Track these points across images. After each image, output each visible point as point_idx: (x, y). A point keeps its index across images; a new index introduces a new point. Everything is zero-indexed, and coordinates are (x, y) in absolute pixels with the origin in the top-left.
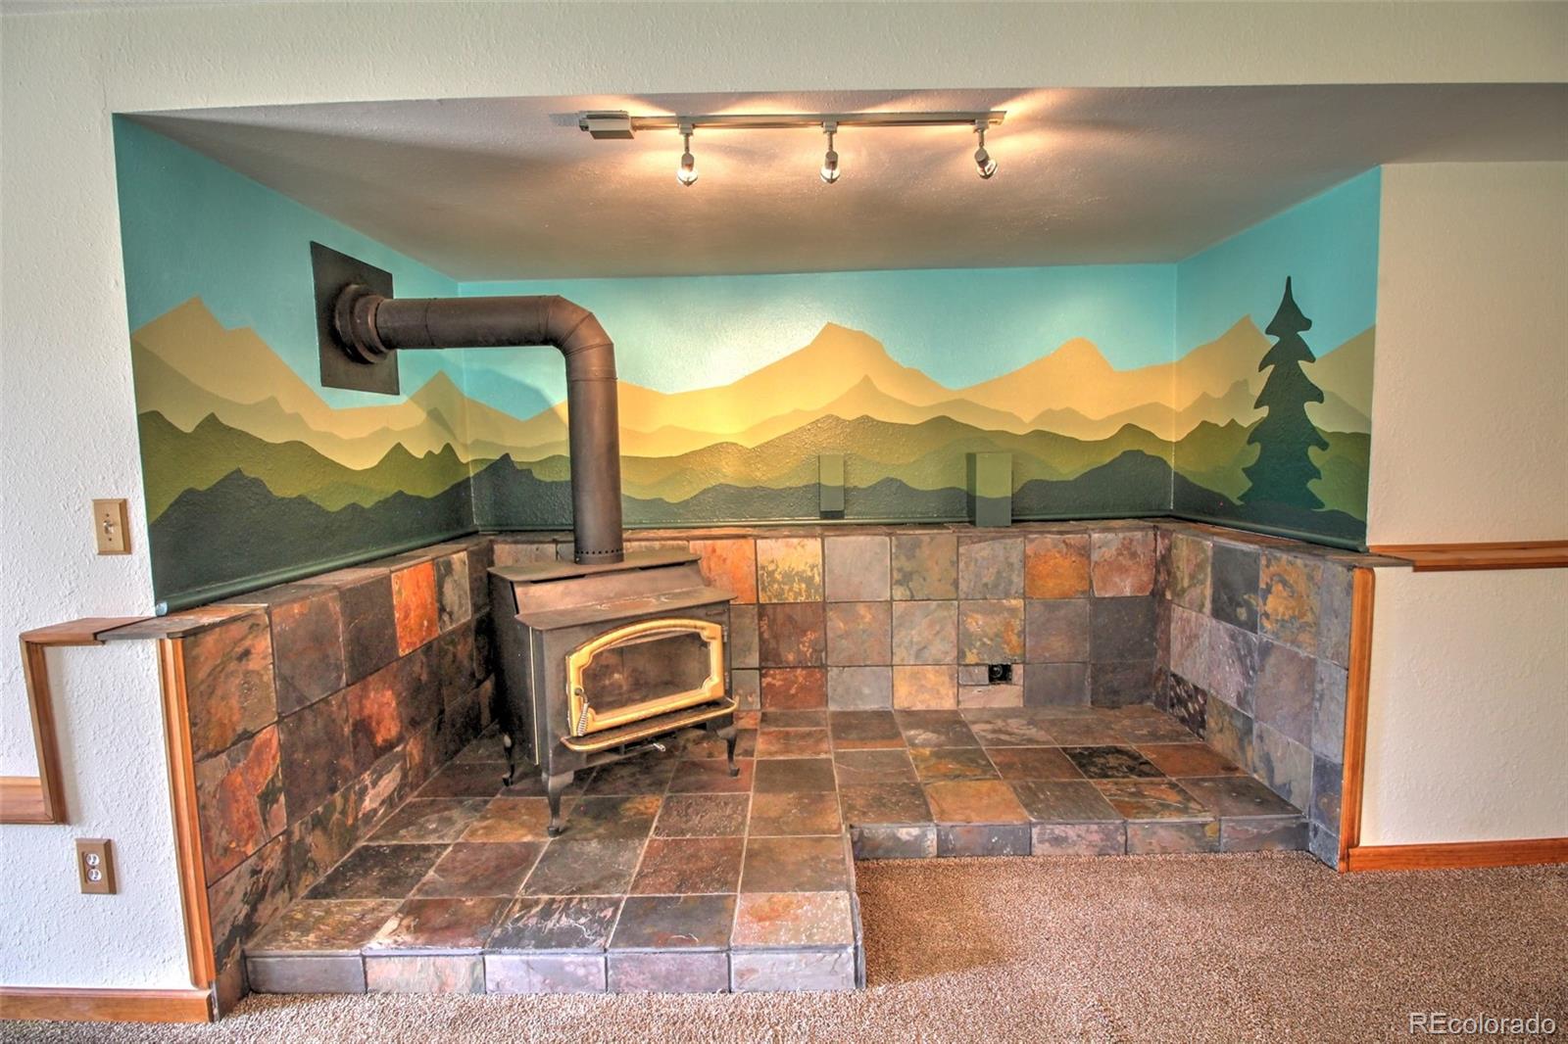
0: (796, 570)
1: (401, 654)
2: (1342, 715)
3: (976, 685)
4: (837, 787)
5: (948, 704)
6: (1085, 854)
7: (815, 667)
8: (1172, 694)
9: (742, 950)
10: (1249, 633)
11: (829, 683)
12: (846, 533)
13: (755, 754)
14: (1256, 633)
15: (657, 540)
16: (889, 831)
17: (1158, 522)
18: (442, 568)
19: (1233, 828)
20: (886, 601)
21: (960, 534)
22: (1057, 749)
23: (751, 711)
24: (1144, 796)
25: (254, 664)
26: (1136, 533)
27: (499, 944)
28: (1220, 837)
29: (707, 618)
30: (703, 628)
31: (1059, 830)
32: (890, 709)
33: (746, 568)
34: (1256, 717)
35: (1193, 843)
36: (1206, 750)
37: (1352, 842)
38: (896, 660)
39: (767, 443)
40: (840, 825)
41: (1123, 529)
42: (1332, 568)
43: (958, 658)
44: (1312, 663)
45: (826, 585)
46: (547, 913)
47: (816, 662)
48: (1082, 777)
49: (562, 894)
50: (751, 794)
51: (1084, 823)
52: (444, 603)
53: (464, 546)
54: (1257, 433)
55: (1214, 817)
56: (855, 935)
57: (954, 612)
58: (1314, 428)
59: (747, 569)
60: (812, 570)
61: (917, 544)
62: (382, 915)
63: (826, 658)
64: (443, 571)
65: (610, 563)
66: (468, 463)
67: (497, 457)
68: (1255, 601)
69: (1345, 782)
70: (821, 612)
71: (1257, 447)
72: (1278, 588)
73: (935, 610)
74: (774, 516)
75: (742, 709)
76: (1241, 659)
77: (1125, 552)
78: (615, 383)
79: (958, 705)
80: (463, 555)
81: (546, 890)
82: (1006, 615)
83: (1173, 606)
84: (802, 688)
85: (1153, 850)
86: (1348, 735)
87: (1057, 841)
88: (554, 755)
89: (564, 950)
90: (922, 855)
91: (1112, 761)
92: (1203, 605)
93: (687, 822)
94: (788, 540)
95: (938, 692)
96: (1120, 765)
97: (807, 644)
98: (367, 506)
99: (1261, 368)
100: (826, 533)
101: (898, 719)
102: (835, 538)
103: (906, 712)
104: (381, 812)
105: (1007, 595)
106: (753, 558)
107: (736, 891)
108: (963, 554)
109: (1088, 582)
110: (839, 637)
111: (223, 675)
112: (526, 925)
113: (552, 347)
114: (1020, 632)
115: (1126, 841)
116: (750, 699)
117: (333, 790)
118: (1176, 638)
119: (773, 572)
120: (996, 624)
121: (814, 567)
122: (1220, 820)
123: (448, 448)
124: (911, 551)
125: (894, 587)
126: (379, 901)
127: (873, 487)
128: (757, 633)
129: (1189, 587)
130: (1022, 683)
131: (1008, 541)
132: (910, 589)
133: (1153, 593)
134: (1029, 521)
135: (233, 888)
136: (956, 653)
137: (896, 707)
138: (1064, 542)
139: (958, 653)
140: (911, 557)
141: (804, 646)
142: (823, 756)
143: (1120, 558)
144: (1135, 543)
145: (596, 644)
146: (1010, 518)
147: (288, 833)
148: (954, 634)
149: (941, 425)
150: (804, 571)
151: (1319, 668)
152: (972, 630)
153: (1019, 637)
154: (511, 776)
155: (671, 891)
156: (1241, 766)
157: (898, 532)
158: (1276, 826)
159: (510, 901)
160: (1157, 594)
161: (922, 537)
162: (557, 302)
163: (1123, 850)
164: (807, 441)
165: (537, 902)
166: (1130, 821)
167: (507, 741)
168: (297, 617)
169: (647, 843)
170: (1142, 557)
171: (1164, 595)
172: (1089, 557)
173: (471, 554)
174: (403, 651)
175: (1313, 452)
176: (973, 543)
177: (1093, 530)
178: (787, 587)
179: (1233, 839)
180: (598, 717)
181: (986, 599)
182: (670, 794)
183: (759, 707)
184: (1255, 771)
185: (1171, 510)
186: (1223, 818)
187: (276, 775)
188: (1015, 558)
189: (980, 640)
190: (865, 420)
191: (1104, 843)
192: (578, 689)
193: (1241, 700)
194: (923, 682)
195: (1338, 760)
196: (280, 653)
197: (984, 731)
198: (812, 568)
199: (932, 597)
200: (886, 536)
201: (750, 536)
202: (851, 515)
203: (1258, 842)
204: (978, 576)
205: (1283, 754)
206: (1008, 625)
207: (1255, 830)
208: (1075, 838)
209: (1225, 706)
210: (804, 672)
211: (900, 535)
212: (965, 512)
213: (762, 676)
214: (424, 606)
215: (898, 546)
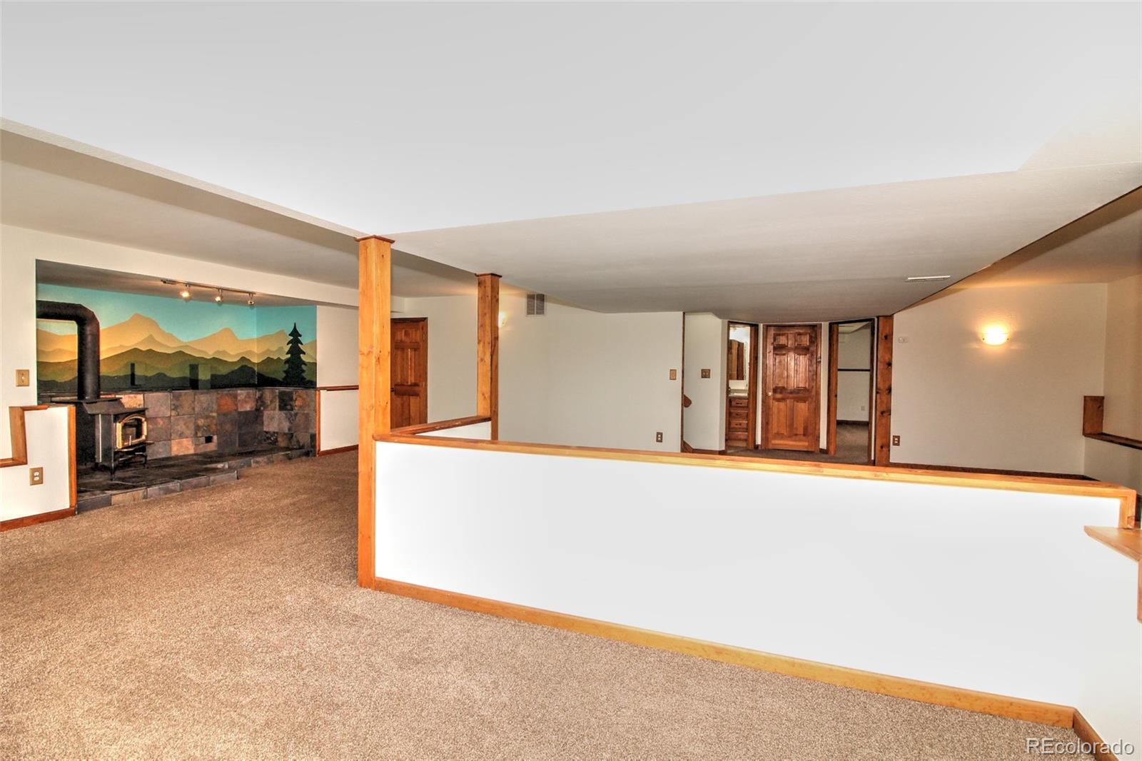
0: (133, 406)
2: (315, 422)
3: (201, 444)
5: (191, 451)
8: (265, 437)
10: (291, 411)
12: (153, 392)
14: (293, 411)
17: (256, 387)
20: (168, 417)
21: (194, 392)
26: (250, 391)
32: (170, 456)
34: (294, 432)
37: (320, 450)
38: (172, 437)
41: (245, 389)
42: (312, 391)
43: (195, 435)
44: (308, 414)
54: (287, 361)
57: (193, 419)
58: (302, 360)
61: (180, 395)
68: (292, 403)
69: (317, 437)
71: (287, 365)
72: (299, 398)
73: (187, 419)
76: (289, 419)
77: (247, 397)
79: (195, 451)
82: (211, 418)
83: (264, 411)
86: (317, 426)
87: (257, 462)
88: (114, 455)
92: (275, 408)
94: (129, 395)
95: (188, 448)
99: (288, 344)
100: (144, 392)
101: (172, 459)
102: (148, 394)
103: (176, 456)
105: (212, 412)
108: (196, 399)
109: (237, 407)
113: (72, 320)
114: (215, 424)
118: (265, 420)
120: (208, 422)
124: (177, 398)
125: (171, 411)
127: (155, 376)
129: (270, 404)
130: (216, 441)
131: (210, 394)
132: (177, 412)
134: (217, 387)
137: (172, 455)
138: (229, 394)
139: (195, 433)
140: (178, 400)
144: (250, 394)
145: (125, 420)
146: (210, 386)
148: (193, 426)
149: (181, 354)
150: (136, 406)
151: (310, 414)
152: (199, 425)
153: (215, 426)
160: (258, 410)
161: (183, 393)
170: (253, 398)
171: (261, 408)
172: (237, 399)
175: (303, 366)
176: (199, 395)
177: (238, 389)
181: (204, 413)
185: (259, 383)
188: (214, 399)
189: (202, 428)
190: (150, 351)
192: (121, 433)
193: (289, 430)
194: (182, 444)
195: (314, 433)
198: (139, 404)
199: (185, 414)
200: (169, 393)
202: (145, 386)
204: (201, 406)
205: (302, 437)
206: (212, 422)
209: (284, 433)
211: (173, 392)
212: (194, 384)
215: (173, 396)
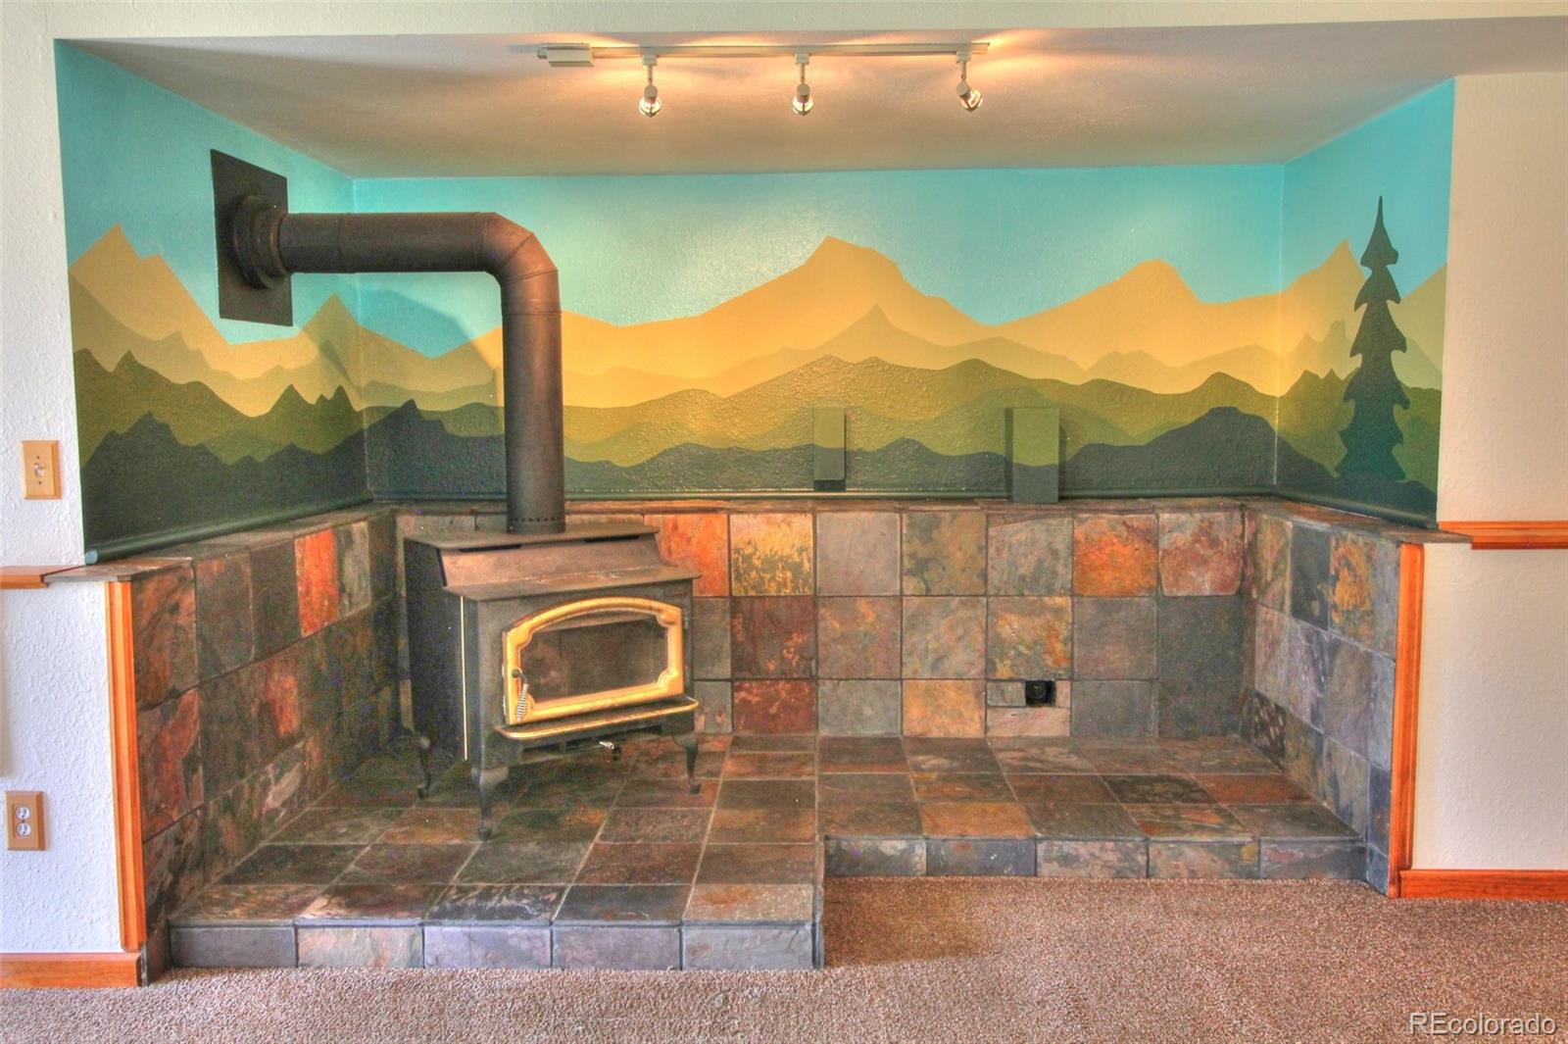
0: (780, 553)
1: (304, 635)
2: (1391, 713)
3: (1011, 707)
4: (816, 805)
5: (973, 730)
6: (1099, 875)
7: (803, 679)
8: (1256, 719)
9: (695, 925)
10: (1321, 630)
11: (820, 701)
12: (843, 507)
13: (722, 774)
14: (1327, 630)
15: (603, 513)
16: (870, 843)
17: (1247, 500)
18: (342, 539)
19: (1274, 850)
20: (894, 596)
21: (990, 512)
22: (1096, 776)
23: (720, 734)
24: (1180, 818)
25: (182, 620)
26: (1218, 514)
27: (438, 918)
28: (1259, 861)
29: (666, 599)
30: (659, 611)
31: (1069, 847)
32: (899, 735)
33: (716, 550)
34: (1326, 732)
35: (1227, 867)
36: (1282, 781)
37: (1404, 862)
38: (907, 672)
39: (746, 391)
40: (814, 835)
41: (1200, 508)
42: (1385, 545)
43: (986, 671)
44: (1369, 657)
45: (818, 574)
46: (487, 894)
47: (804, 672)
48: (1114, 800)
49: (501, 882)
50: (714, 809)
51: (1098, 840)
52: (344, 581)
53: (363, 514)
54: (1352, 389)
55: (1253, 838)
56: (814, 915)
57: (981, 612)
58: (1398, 383)
59: (718, 552)
60: (800, 554)
61: (935, 523)
62: (307, 896)
63: (817, 669)
64: (343, 543)
65: (551, 533)
66: (361, 412)
67: (399, 404)
68: (1326, 592)
69: (1394, 792)
70: (810, 608)
71: (1352, 406)
72: (1344, 573)
73: (957, 609)
74: (754, 486)
75: (708, 731)
76: (1314, 663)
77: (1203, 538)
78: (560, 316)
79: (986, 732)
80: (363, 525)
81: (481, 879)
82: (1049, 616)
83: (1259, 606)
84: (785, 706)
85: (1178, 874)
86: (1396, 735)
87: (1067, 860)
88: (487, 745)
89: (507, 922)
90: (910, 873)
91: (1158, 788)
92: (1282, 604)
93: (637, 830)
94: (771, 515)
95: (961, 715)
96: (1167, 792)
97: (792, 650)
98: (261, 460)
99: (1357, 306)
100: (819, 508)
101: (906, 747)
102: (830, 514)
103: (920, 740)
104: (282, 814)
105: (1050, 592)
106: (725, 537)
107: (691, 882)
108: (994, 537)
109: (1155, 576)
110: (834, 640)
111: (159, 625)
112: (465, 905)
113: (485, 273)
114: (1066, 639)
115: (1148, 861)
116: (719, 719)
117: (242, 775)
118: (1260, 647)
119: (750, 556)
120: (1034, 628)
121: (802, 551)
122: (1259, 841)
123: (340, 392)
124: (927, 531)
125: (905, 578)
126: (301, 886)
127: (884, 451)
128: (729, 634)
129: (1273, 580)
130: (1068, 704)
131: (1051, 521)
132: (925, 581)
133: (1239, 592)
134: (1080, 497)
135: (161, 851)
136: (984, 663)
137: (906, 733)
138: (1124, 523)
139: (986, 665)
140: (927, 539)
141: (789, 652)
142: (804, 778)
143: (1197, 545)
144: (1215, 526)
145: (536, 620)
146: (1056, 493)
147: (204, 808)
148: (981, 639)
149: (973, 370)
150: (790, 556)
151: (1375, 663)
152: (1004, 635)
153: (1065, 644)
154: (427, 787)
155: (619, 882)
156: (1312, 793)
157: (911, 508)
158: (1325, 850)
159: (444, 887)
160: (1243, 593)
161: (943, 514)
162: (492, 220)
163: (1144, 873)
164: (798, 389)
165: (474, 889)
166: (1152, 838)
167: (425, 742)
168: (215, 574)
169: (591, 846)
170: (1225, 544)
171: (1250, 594)
172: (1156, 544)
173: (372, 525)
174: (305, 631)
175: (1397, 412)
176: (1006, 523)
177: (1162, 508)
178: (767, 576)
179: (1274, 864)
180: (538, 706)
181: (1023, 595)
182: (617, 808)
183: (730, 729)
184: (1325, 798)
185: (1273, 486)
186: (1263, 838)
187: (196, 743)
188: (1061, 544)
189: (1015, 648)
190: (875, 363)
191: (1122, 864)
192: (516, 670)
193: (1315, 716)
194: (941, 702)
195: (1387, 768)
196: (202, 612)
197: (1013, 758)
198: (801, 551)
199: (952, 592)
200: (895, 512)
201: (722, 509)
202: (855, 486)
203: (1306, 869)
204: (1013, 566)
205: (1347, 771)
206: (1051, 631)
207: (1302, 854)
208: (1088, 857)
209: (1300, 722)
210: (788, 686)
211: (914, 511)
212: (1002, 484)
213: (735, 689)
214: (324, 581)
215: (911, 525)
